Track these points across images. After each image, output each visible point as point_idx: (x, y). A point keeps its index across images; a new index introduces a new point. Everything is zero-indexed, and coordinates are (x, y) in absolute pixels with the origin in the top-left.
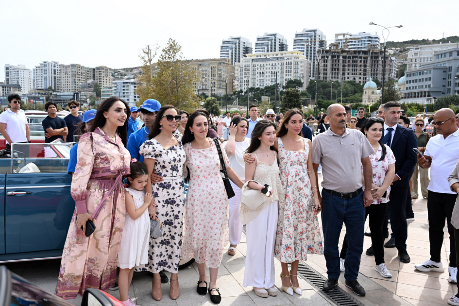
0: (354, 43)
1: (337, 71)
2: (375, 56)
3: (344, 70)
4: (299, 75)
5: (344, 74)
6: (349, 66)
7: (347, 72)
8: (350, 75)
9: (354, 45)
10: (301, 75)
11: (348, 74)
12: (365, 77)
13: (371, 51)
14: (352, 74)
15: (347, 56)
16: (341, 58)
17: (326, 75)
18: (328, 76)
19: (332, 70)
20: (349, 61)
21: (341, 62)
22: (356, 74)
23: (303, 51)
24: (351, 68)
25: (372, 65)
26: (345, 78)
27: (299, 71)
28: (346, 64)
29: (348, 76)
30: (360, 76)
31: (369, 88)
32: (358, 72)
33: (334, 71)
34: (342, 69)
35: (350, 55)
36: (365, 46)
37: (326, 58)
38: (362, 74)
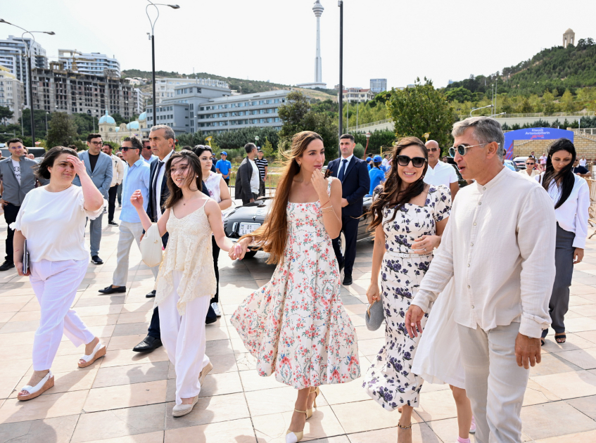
0: (85, 65)
1: (63, 99)
2: (114, 85)
3: (73, 98)
4: (5, 101)
5: (74, 104)
6: (80, 93)
7: (78, 102)
8: (83, 106)
9: (86, 68)
10: (10, 101)
11: (81, 104)
12: (103, 110)
13: (108, 78)
14: (86, 105)
15: (77, 80)
16: (68, 82)
17: (49, 103)
18: (51, 105)
19: (57, 97)
20: (80, 88)
21: (69, 88)
22: (92, 106)
23: (12, 67)
24: (83, 97)
25: (111, 96)
26: (76, 109)
27: (5, 95)
28: (77, 92)
29: (81, 107)
30: (97, 108)
31: (105, 124)
32: (94, 103)
33: (59, 99)
34: (70, 97)
35: (81, 80)
36: (100, 71)
37: (47, 81)
38: (99, 105)
